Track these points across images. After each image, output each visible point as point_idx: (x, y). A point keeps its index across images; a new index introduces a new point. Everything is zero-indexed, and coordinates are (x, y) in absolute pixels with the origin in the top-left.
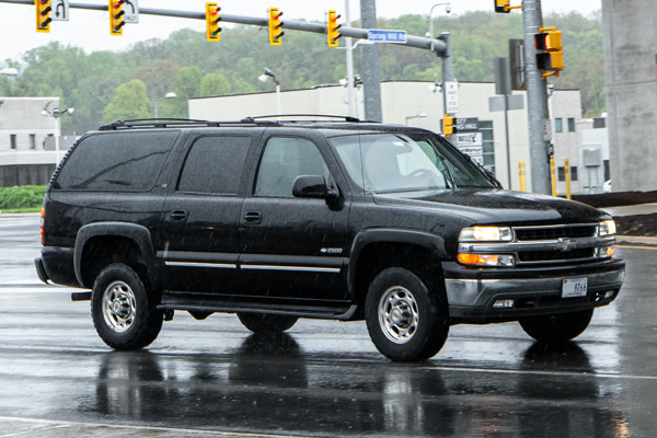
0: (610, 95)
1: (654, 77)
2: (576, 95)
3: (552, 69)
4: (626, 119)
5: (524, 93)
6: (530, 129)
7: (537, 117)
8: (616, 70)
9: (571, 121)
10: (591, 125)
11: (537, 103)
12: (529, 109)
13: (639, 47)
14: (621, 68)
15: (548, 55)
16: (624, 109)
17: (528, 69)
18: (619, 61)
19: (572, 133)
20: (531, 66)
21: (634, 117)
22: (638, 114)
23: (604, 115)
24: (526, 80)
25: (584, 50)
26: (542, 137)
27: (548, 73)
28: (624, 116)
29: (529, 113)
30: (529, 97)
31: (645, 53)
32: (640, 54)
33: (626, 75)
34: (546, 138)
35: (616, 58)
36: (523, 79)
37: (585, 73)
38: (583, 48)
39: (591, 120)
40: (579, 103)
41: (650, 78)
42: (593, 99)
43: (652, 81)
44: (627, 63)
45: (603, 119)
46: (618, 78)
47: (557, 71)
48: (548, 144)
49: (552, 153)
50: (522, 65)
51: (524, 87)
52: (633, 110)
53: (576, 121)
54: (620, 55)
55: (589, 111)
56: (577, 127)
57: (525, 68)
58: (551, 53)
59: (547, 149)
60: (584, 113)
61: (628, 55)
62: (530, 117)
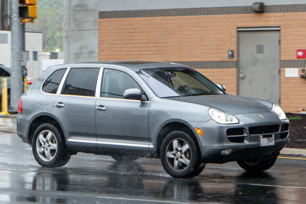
0: (67, 37)
1: (97, 27)
2: (40, 36)
3: (29, 18)
4: (76, 54)
5: (9, 33)
6: (12, 57)
7: (17, 49)
8: (72, 20)
9: (35, 53)
10: (48, 57)
11: (17, 40)
12: (12, 44)
13: (87, 6)
14: (75, 20)
15: (27, 7)
16: (75, 47)
17: (12, 17)
18: (74, 15)
19: (35, 62)
20: (15, 15)
21: (82, 53)
22: (84, 51)
23: (57, 50)
24: (11, 24)
25: (45, 6)
26: (20, 64)
27: (27, 20)
28: (75, 52)
29: (12, 46)
30: (12, 35)
31: (92, 10)
32: (88, 11)
33: (78, 24)
34: (22, 64)
35: (72, 12)
36: (9, 23)
37: (45, 21)
38: (44, 4)
39: (49, 54)
40: (41, 42)
41: (94, 28)
42: (49, 39)
43: (96, 30)
44: (79, 16)
45: (56, 53)
46: (72, 26)
47: (32, 19)
48: (24, 68)
49: (26, 75)
50: (9, 14)
51: (9, 29)
52: (82, 48)
53: (38, 54)
54: (74, 10)
55: (47, 47)
56: (39, 58)
57: (11, 15)
58: (29, 6)
59: (22, 72)
60: (44, 48)
61: (79, 11)
62: (12, 49)
